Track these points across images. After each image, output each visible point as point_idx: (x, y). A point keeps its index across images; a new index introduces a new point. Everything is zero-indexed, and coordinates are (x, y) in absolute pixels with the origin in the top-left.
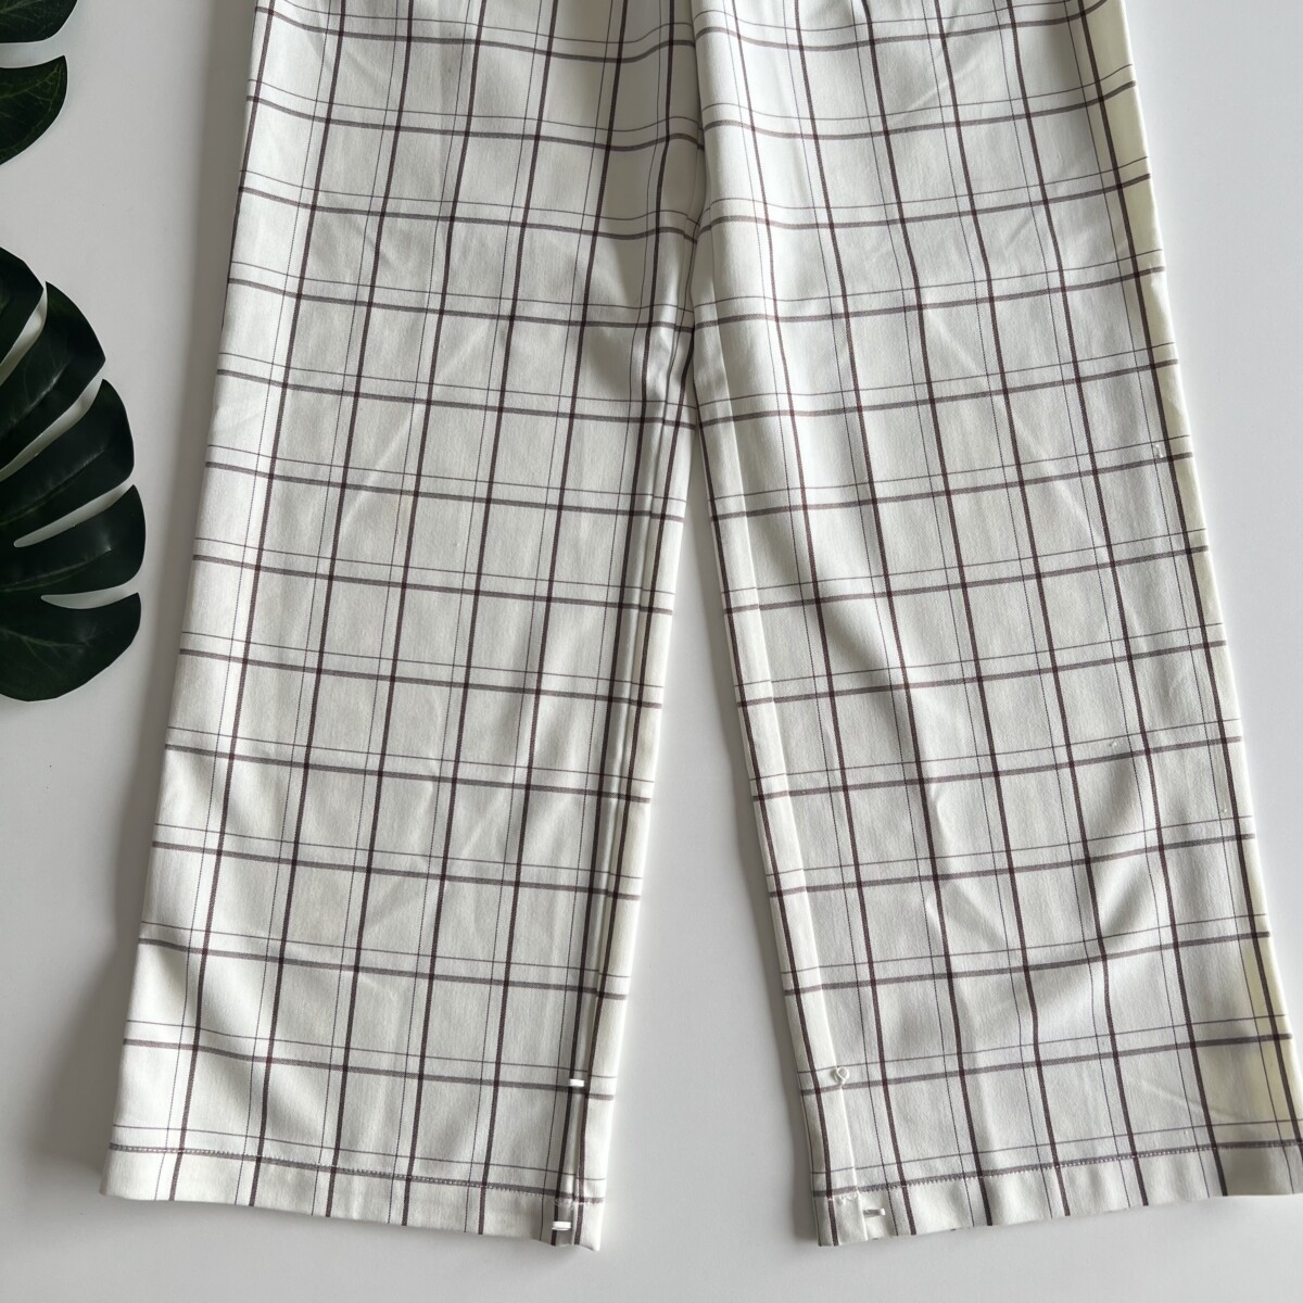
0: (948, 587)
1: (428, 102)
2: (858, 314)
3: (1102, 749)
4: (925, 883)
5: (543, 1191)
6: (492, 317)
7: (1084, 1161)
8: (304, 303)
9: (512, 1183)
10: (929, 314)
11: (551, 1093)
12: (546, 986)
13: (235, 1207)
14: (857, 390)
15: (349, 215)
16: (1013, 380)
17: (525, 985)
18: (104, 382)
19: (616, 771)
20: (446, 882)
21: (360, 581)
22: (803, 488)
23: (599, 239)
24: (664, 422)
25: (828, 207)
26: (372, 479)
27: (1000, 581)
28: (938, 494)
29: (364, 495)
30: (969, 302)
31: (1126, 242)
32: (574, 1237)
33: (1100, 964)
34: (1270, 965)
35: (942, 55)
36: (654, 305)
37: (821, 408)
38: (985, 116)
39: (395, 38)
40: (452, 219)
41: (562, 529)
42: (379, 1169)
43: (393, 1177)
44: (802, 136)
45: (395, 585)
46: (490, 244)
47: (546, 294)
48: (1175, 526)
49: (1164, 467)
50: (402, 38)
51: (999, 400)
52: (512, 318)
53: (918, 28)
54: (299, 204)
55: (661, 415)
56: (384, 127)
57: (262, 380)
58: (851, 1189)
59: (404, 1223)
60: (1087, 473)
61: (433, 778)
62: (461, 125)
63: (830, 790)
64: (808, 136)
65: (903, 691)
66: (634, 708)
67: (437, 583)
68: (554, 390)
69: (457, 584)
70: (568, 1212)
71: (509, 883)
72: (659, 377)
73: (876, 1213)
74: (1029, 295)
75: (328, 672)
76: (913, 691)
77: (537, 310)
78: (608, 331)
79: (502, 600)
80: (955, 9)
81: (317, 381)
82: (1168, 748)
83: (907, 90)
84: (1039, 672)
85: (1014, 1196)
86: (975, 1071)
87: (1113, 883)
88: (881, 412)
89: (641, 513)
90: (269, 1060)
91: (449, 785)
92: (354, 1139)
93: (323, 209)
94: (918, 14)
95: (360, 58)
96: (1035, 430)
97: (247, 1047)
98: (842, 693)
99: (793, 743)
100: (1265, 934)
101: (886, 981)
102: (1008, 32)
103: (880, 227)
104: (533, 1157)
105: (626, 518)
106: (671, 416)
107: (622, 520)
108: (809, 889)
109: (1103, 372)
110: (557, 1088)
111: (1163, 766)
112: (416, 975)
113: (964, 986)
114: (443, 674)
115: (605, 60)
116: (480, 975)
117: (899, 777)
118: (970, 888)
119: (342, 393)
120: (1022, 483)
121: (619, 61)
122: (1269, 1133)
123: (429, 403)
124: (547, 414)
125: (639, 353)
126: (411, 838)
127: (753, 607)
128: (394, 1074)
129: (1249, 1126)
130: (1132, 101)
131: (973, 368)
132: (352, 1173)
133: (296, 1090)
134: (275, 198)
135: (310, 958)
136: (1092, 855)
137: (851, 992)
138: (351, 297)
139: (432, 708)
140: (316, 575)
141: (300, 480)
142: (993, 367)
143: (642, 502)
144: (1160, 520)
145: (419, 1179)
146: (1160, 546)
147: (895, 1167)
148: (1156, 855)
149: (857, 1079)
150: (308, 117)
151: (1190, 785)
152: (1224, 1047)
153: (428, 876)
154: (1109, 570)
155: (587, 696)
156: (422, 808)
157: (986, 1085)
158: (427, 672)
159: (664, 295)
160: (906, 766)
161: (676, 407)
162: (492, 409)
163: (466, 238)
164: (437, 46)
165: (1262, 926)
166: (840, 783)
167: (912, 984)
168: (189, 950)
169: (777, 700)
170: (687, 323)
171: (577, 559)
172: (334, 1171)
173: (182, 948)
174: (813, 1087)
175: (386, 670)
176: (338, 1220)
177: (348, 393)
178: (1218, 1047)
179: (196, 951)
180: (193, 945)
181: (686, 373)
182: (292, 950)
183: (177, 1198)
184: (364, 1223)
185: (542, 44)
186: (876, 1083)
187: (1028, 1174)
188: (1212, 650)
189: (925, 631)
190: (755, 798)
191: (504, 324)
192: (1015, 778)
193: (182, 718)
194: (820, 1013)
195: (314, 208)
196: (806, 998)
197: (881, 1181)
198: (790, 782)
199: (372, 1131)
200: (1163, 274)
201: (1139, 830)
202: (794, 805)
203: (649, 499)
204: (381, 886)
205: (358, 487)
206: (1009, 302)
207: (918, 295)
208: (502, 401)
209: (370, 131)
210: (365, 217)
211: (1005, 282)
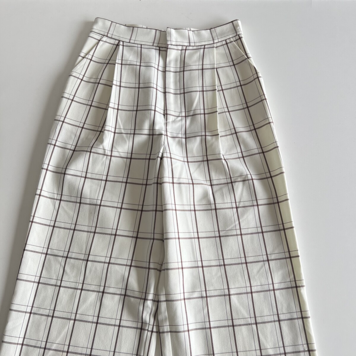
1: (84, 223)
2: (210, 297)
6: (97, 292)
8: (40, 285)
10: (232, 297)
14: (209, 322)
15: (57, 257)
16: (259, 320)
23: (132, 268)
24: (148, 331)
25: (202, 261)
26: (54, 347)
29: (51, 352)
30: (245, 293)
31: (293, 276)
35: (236, 213)
36: (146, 293)
37: (198, 327)
38: (249, 232)
39: (76, 202)
40: (87, 260)
44: (194, 238)
46: (98, 269)
47: (114, 285)
49: (307, 354)
50: (78, 203)
51: (254, 326)
52: (103, 292)
53: (229, 205)
54: (42, 253)
55: (147, 328)
56: (70, 229)
57: (23, 312)
60: (282, 354)
62: (93, 230)
64: (196, 238)
68: (114, 317)
72: (147, 316)
74: (263, 291)
77: (111, 290)
78: (132, 299)
80: (240, 200)
81: (41, 312)
83: (226, 224)
88: (217, 329)
93: (49, 254)
94: (229, 201)
95: (65, 207)
96: (266, 338)
102: (256, 208)
103: (217, 267)
106: (150, 329)
109: (287, 318)
115: (138, 210)
119: (48, 316)
121: (142, 211)
123: (75, 320)
124: (111, 325)
125: (141, 308)
131: (247, 316)
134: (34, 252)
138: (55, 284)
141: (31, 346)
142: (253, 315)
150: (48, 225)
159: (150, 289)
161: (152, 326)
162: (94, 323)
163: (91, 267)
164: (88, 206)
170: (156, 299)
177: (50, 316)
181: (156, 314)
185: (119, 206)
191: (101, 294)
200: (305, 288)
205: (49, 349)
206: (257, 294)
207: (229, 291)
208: (98, 320)
209: (66, 230)
210: (61, 258)
211: (256, 287)
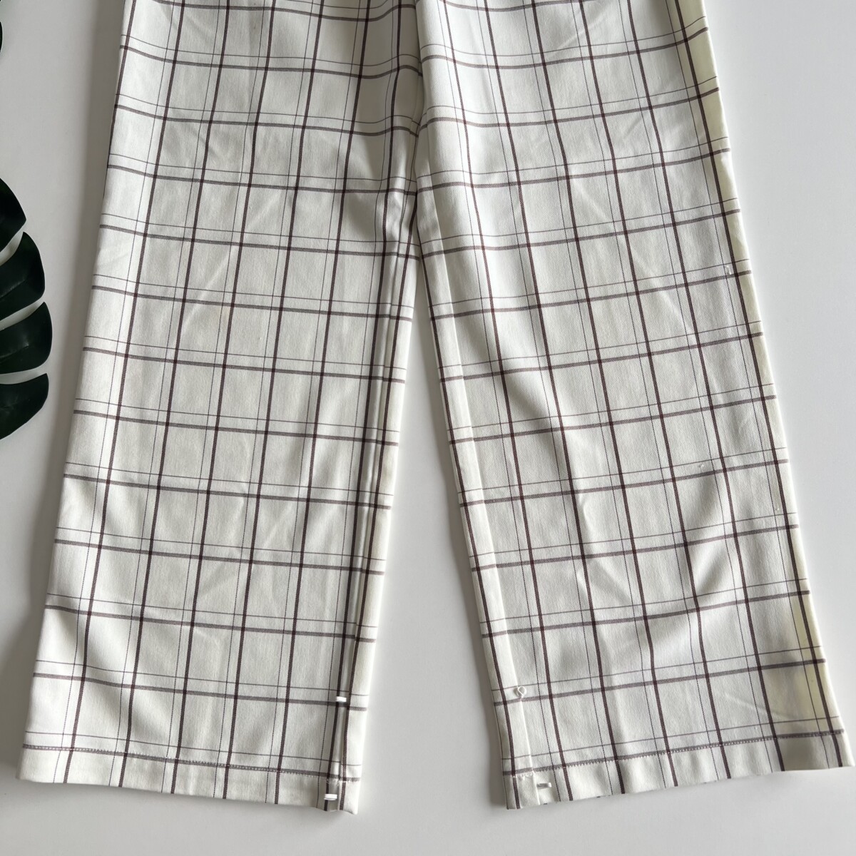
0: (590, 363)
1: (241, 48)
2: (527, 182)
3: (694, 469)
4: (576, 561)
5: (319, 774)
6: (283, 188)
7: (687, 749)
8: (158, 180)
9: (298, 769)
10: (574, 182)
11: (324, 707)
12: (321, 634)
13: (109, 788)
14: (526, 233)
15: (188, 123)
16: (631, 225)
17: (307, 634)
18: (25, 235)
19: (368, 488)
20: (253, 565)
21: (195, 364)
22: (491, 298)
23: (354, 136)
24: (398, 255)
25: (506, 113)
26: (203, 296)
27: (624, 358)
28: (582, 301)
29: (197, 306)
30: (600, 174)
31: (704, 133)
32: (339, 805)
33: (695, 614)
34: (810, 613)
35: (580, 13)
36: (390, 178)
37: (503, 245)
38: (609, 52)
39: (219, 7)
40: (256, 124)
41: (330, 327)
42: (207, 760)
43: (217, 766)
44: (488, 66)
45: (218, 366)
46: (281, 140)
47: (319, 171)
48: (740, 319)
49: (732, 281)
50: (223, 7)
51: (622, 238)
52: (296, 188)
54: (155, 117)
55: (396, 250)
56: (212, 65)
57: (129, 231)
58: (528, 770)
59: (224, 797)
60: (680, 286)
61: (244, 495)
62: (262, 63)
63: (512, 499)
64: (491, 67)
65: (560, 432)
66: (380, 446)
67: (246, 364)
68: (325, 235)
69: (260, 365)
70: (335, 788)
71: (296, 565)
72: (394, 225)
73: (545, 786)
74: (640, 168)
75: (173, 425)
76: (566, 432)
77: (313, 183)
78: (360, 196)
79: (290, 375)
81: (167, 232)
82: (739, 468)
83: (557, 36)
84: (651, 418)
85: (639, 773)
86: (612, 688)
87: (703, 559)
88: (543, 247)
89: (384, 316)
90: (133, 687)
91: (255, 500)
92: (191, 741)
93: (172, 119)
95: (196, 21)
96: (646, 257)
97: (118, 678)
98: (519, 434)
99: (487, 468)
100: (807, 592)
101: (551, 628)
103: (540, 126)
104: (312, 750)
105: (374, 319)
106: (403, 251)
107: (371, 321)
108: (498, 566)
109: (691, 218)
110: (328, 703)
111: (735, 481)
112: (232, 628)
113: (603, 630)
114: (251, 425)
115: (358, 20)
116: (276, 628)
117: (558, 490)
118: (607, 564)
119: (183, 239)
120: (637, 293)
121: (367, 20)
122: (811, 727)
123: (241, 245)
124: (320, 251)
125: (381, 209)
126: (229, 536)
127: (459, 378)
128: (218, 695)
129: (799, 723)
130: (706, 39)
131: (605, 218)
132: (189, 763)
133: (151, 707)
134: (139, 112)
135: (161, 617)
136: (688, 540)
137: (527, 635)
138: (190, 177)
139: (243, 448)
140: (165, 360)
141: (155, 297)
142: (617, 216)
143: (384, 308)
144: (730, 316)
145: (235, 767)
146: (731, 333)
147: (559, 754)
148: (732, 540)
149: (531, 694)
150: (161, 59)
151: (754, 493)
152: (780, 669)
153: (241, 561)
154: (697, 350)
155: (348, 439)
156: (237, 515)
157: (620, 697)
158: (240, 424)
159: (396, 171)
160: (563, 482)
161: (406, 245)
162: (284, 248)
163: (265, 136)
164: (246, 12)
165: (805, 586)
166: (518, 495)
167: (568, 629)
168: (79, 612)
169: (476, 440)
170: (412, 189)
171: (341, 347)
172: (177, 762)
173: (74, 611)
174: (501, 700)
175: (212, 423)
176: (180, 796)
177: (187, 239)
178: (776, 669)
179: (83, 613)
180: (81, 609)
181: (413, 223)
182: (149, 612)
183: (69, 781)
184: (197, 798)
185: (316, 10)
186: (544, 697)
187: (649, 758)
188: (767, 401)
189: (574, 393)
190: (461, 505)
191: (291, 192)
192: (636, 490)
193: (75, 456)
194: (505, 648)
195: (165, 118)
196: (497, 640)
197: (548, 764)
198: (485, 494)
199: (203, 734)
200: (729, 154)
201: (720, 522)
202: (488, 510)
203: (389, 306)
204: (209, 568)
205: (194, 301)
206: (627, 174)
207: (566, 169)
208: (290, 243)
209: (203, 68)
210: (198, 124)
211: (624, 160)
